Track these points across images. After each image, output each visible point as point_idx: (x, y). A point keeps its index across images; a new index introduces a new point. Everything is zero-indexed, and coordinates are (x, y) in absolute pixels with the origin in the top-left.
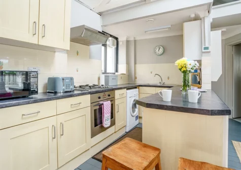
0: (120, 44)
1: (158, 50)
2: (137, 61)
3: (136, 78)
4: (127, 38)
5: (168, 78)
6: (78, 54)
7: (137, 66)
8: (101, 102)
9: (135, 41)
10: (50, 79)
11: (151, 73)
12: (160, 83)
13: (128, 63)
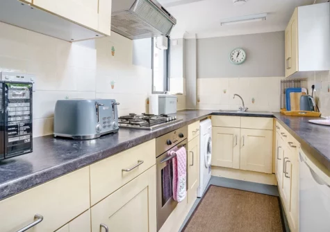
0: (173, 43)
1: (236, 54)
2: (201, 73)
3: (199, 101)
4: (184, 36)
5: (253, 101)
6: (113, 53)
7: (201, 80)
8: (171, 152)
9: (197, 40)
10: (60, 104)
11: (225, 92)
12: (241, 109)
13: (185, 76)
